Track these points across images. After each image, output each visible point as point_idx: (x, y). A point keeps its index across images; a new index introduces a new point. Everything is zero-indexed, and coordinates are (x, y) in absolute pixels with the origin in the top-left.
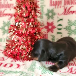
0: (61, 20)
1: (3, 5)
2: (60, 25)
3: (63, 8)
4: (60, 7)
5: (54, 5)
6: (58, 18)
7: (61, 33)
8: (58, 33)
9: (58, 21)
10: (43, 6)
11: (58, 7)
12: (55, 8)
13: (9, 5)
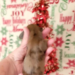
0: (70, 35)
1: (15, 20)
2: (68, 40)
3: (73, 24)
4: (70, 23)
5: (64, 21)
6: (67, 33)
7: (68, 47)
8: (66, 47)
9: (67, 36)
10: (54, 22)
11: (67, 23)
12: (65, 23)
13: (21, 20)
